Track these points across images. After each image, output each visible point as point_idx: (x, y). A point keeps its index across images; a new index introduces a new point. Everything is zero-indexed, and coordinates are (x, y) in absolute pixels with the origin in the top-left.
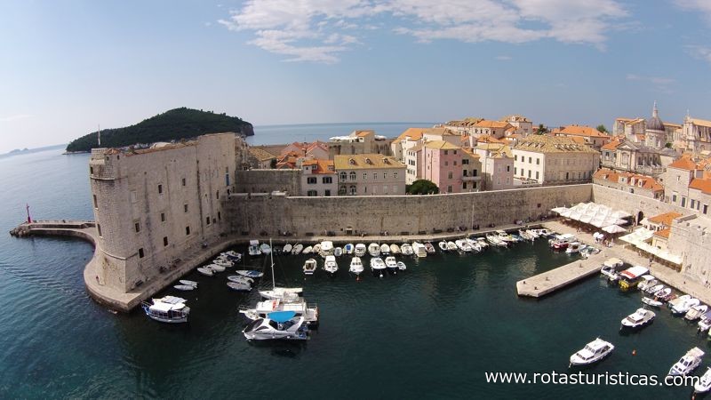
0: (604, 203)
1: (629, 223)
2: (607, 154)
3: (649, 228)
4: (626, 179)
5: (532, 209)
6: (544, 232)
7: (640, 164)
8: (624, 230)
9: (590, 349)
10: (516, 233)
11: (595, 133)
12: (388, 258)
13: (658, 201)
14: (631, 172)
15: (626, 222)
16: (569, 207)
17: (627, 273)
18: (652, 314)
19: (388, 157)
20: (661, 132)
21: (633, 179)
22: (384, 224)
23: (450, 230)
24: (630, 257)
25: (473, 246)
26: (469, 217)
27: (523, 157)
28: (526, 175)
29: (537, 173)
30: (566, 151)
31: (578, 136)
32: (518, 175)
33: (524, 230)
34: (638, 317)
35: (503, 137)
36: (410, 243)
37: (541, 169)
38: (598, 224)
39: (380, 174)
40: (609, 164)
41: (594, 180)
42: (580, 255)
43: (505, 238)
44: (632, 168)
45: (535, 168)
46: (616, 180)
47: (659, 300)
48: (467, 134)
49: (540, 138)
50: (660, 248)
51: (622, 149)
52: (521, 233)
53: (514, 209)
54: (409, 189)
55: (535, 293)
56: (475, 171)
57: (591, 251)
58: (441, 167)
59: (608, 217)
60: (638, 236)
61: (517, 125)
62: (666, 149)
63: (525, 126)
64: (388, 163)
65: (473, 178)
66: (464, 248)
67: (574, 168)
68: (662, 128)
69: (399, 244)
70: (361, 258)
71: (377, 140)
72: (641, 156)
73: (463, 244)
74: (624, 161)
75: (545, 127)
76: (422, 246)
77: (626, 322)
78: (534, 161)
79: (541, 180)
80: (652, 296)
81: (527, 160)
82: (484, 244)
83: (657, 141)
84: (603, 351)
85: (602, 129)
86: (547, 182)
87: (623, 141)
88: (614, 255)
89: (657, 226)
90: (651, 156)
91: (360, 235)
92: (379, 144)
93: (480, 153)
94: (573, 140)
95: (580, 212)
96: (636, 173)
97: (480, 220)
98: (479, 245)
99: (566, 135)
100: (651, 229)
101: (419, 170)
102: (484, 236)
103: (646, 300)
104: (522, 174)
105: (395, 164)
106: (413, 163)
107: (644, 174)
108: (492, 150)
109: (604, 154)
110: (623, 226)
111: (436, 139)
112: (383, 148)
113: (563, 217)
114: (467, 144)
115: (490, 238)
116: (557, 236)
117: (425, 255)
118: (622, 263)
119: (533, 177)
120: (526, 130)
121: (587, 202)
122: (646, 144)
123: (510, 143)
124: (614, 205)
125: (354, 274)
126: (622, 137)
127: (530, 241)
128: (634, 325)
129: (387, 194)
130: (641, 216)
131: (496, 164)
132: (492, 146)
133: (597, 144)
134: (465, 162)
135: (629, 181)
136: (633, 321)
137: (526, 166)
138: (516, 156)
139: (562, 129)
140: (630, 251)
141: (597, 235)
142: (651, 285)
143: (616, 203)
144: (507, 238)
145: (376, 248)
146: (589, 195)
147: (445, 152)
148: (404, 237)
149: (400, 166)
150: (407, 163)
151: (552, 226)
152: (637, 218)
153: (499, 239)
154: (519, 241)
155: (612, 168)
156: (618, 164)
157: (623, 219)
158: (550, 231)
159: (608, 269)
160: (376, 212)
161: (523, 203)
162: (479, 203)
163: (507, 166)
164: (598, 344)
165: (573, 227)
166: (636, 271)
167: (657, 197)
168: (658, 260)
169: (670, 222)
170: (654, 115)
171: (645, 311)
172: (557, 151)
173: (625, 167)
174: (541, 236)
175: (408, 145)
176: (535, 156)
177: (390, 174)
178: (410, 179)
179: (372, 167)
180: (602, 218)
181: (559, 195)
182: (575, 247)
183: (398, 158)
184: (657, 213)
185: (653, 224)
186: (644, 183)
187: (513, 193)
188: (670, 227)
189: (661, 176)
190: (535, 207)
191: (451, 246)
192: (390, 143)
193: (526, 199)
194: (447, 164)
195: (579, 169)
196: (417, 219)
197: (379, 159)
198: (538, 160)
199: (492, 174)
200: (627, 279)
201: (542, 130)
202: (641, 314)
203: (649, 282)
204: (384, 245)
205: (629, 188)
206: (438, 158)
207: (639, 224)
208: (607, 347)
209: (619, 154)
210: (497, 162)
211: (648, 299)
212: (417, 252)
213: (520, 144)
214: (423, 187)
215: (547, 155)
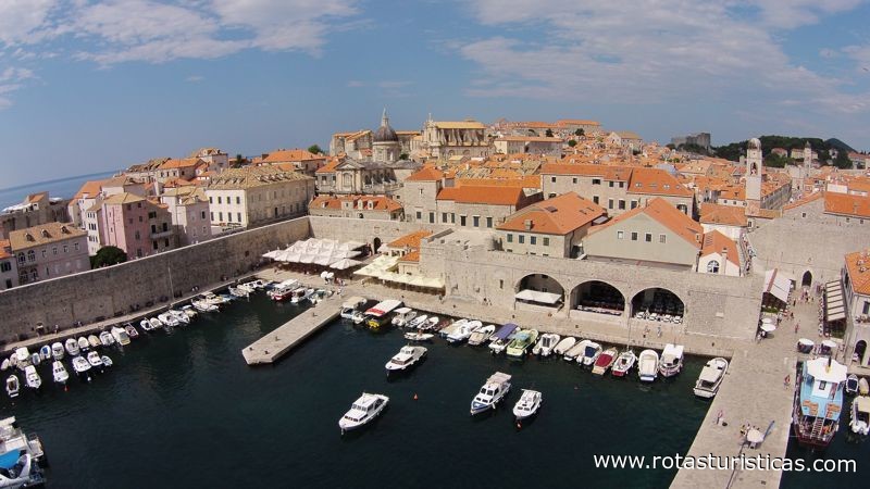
0: (327, 236)
1: (364, 253)
2: (324, 178)
3: (390, 254)
4: (351, 204)
5: (239, 259)
6: (259, 283)
7: (368, 182)
8: (358, 262)
9: (359, 408)
10: (225, 291)
11: (307, 156)
12: (90, 354)
13: (397, 222)
14: (357, 194)
15: (360, 253)
16: (285, 248)
17: (373, 311)
18: (423, 349)
19: (66, 225)
20: (393, 142)
21: (360, 202)
22: (75, 312)
23: (149, 305)
24: (372, 292)
25: (180, 319)
26: (167, 282)
27: (220, 198)
28: (226, 220)
29: (239, 215)
30: (271, 182)
31: (286, 164)
32: (217, 220)
33: (235, 286)
34: (403, 357)
35: (194, 177)
36: (109, 329)
37: (243, 209)
38: (324, 262)
39: (60, 248)
40: (329, 189)
41: (311, 210)
42: (310, 302)
43: (214, 301)
44: (358, 189)
45: (234, 209)
46: (338, 207)
47: (426, 332)
48: (151, 180)
49: (238, 172)
50: (410, 274)
51: (343, 170)
52: (232, 290)
53: (218, 264)
54: (94, 262)
55: (268, 359)
56: (165, 225)
57: (321, 295)
58: (125, 227)
59: (335, 252)
60: (378, 267)
61: (209, 159)
62: (402, 161)
63: (220, 159)
64: (67, 232)
65: (163, 234)
66: (170, 323)
67: (284, 201)
68: (395, 138)
69: (97, 333)
70: (61, 361)
71: (52, 203)
72: (367, 174)
73: (168, 318)
74: (345, 183)
75: (244, 157)
76: (122, 330)
77: (390, 366)
78: (233, 201)
79: (244, 223)
80: (415, 329)
81: (224, 200)
82: (192, 313)
83: (389, 153)
84: (377, 406)
85: (315, 150)
86: (252, 224)
87: (342, 161)
88: (353, 294)
89: (401, 250)
90: (382, 172)
91: (53, 333)
92: (55, 208)
93: (169, 201)
94: (279, 168)
95: (298, 252)
96: (364, 194)
97: (180, 284)
98: (186, 315)
99: (270, 163)
100: (394, 255)
101: (101, 235)
102: (189, 303)
103: (410, 335)
104: (221, 219)
105: (75, 232)
106: (93, 227)
107: (375, 194)
108: (182, 195)
109: (320, 178)
110: (356, 258)
111: (116, 193)
112: (59, 213)
113: (279, 262)
114: (152, 193)
115: (196, 304)
116: (277, 286)
117: (128, 342)
118: (365, 301)
119: (235, 220)
120: (221, 165)
121: (305, 239)
122: (374, 159)
123: (203, 183)
124: (340, 236)
125: (60, 384)
126: (342, 155)
127: (244, 297)
128: (403, 367)
129: (71, 273)
130: (377, 243)
131: (188, 212)
132: (182, 191)
133: (310, 168)
134: (152, 215)
135: (356, 204)
136: (400, 363)
137: (225, 208)
138: (211, 198)
139: (265, 156)
140: (372, 285)
141: (325, 274)
142: (408, 318)
143: (343, 233)
144: (217, 300)
145: (73, 344)
146: (306, 229)
147: (127, 207)
148: (100, 324)
149: (79, 234)
150: (87, 229)
151: (267, 275)
152: (372, 247)
153: (208, 304)
154: (231, 301)
155: (331, 194)
156: (339, 188)
157: (356, 250)
158: (266, 281)
159: (350, 311)
160: (63, 298)
161: (227, 254)
162: (175, 265)
163: (201, 211)
164: (367, 399)
165: (293, 271)
166: (385, 306)
167: (394, 217)
168: (411, 288)
169: (418, 243)
170: (383, 124)
171: (411, 349)
172: (261, 184)
173: (349, 190)
174: (256, 289)
175: (87, 204)
176: (233, 194)
177: (71, 245)
178: (94, 248)
179: (50, 240)
180: (329, 254)
181: (269, 237)
182: (301, 294)
183: (76, 224)
184: (398, 236)
185: (395, 250)
186: (376, 204)
187: (212, 244)
188: (418, 249)
189: (397, 193)
190: (242, 257)
191: (154, 323)
192: (67, 205)
193: (230, 249)
194: (131, 221)
195: (290, 200)
196: (110, 298)
197: (55, 228)
198: (238, 198)
199: (185, 225)
200: (376, 318)
201: (241, 162)
202: (408, 352)
203: (405, 315)
204: (82, 339)
205: (356, 213)
206: (121, 215)
207: (376, 252)
208: (380, 401)
209: (339, 175)
210: (189, 208)
211: (412, 334)
212: (119, 340)
213: (214, 182)
214: (109, 255)
215: (249, 191)
